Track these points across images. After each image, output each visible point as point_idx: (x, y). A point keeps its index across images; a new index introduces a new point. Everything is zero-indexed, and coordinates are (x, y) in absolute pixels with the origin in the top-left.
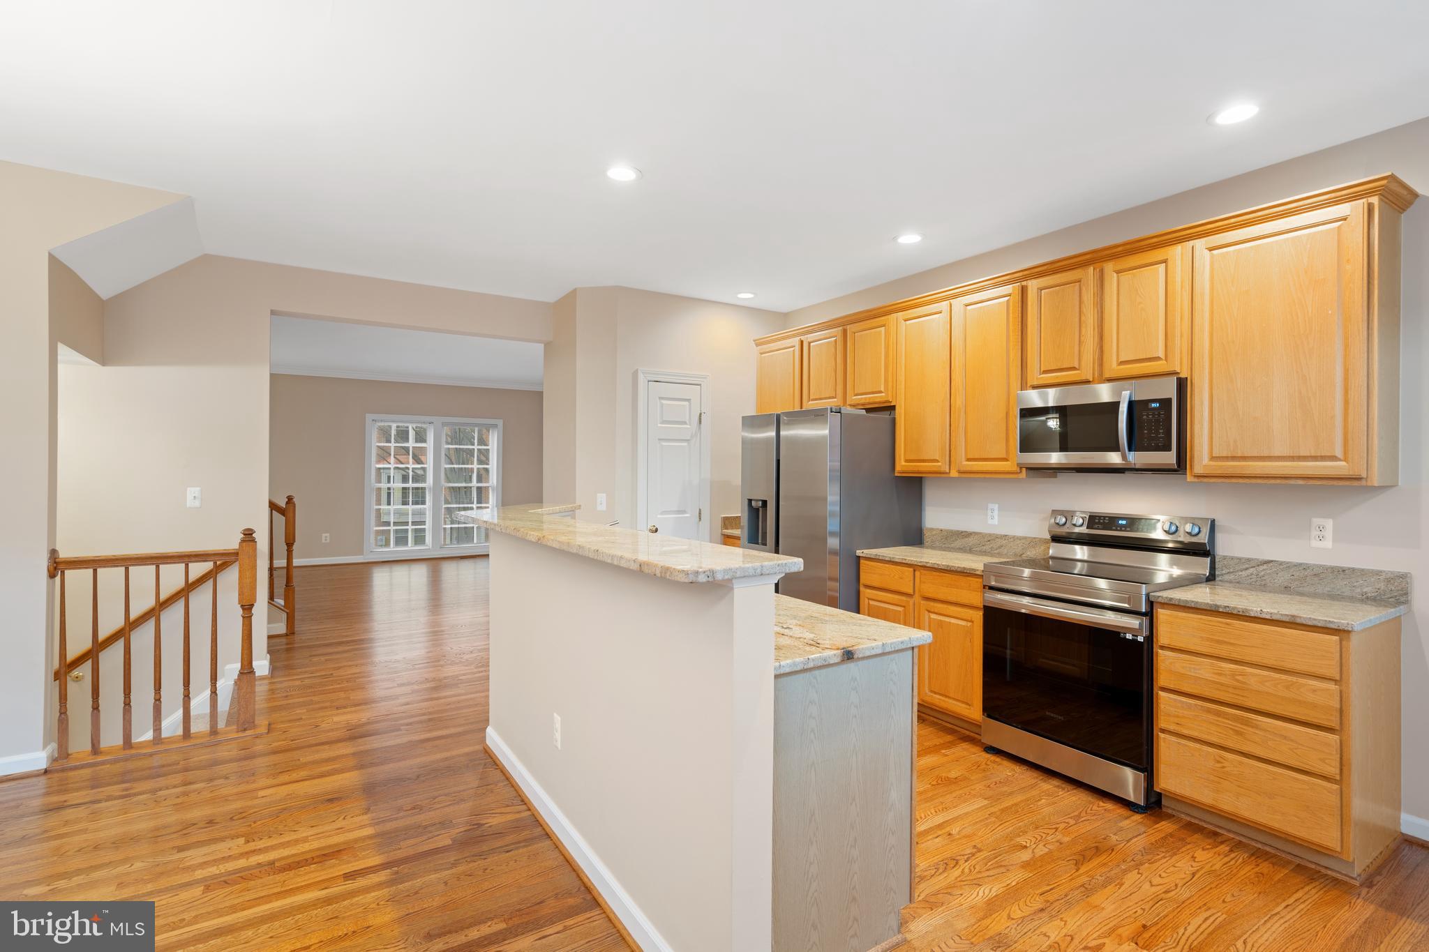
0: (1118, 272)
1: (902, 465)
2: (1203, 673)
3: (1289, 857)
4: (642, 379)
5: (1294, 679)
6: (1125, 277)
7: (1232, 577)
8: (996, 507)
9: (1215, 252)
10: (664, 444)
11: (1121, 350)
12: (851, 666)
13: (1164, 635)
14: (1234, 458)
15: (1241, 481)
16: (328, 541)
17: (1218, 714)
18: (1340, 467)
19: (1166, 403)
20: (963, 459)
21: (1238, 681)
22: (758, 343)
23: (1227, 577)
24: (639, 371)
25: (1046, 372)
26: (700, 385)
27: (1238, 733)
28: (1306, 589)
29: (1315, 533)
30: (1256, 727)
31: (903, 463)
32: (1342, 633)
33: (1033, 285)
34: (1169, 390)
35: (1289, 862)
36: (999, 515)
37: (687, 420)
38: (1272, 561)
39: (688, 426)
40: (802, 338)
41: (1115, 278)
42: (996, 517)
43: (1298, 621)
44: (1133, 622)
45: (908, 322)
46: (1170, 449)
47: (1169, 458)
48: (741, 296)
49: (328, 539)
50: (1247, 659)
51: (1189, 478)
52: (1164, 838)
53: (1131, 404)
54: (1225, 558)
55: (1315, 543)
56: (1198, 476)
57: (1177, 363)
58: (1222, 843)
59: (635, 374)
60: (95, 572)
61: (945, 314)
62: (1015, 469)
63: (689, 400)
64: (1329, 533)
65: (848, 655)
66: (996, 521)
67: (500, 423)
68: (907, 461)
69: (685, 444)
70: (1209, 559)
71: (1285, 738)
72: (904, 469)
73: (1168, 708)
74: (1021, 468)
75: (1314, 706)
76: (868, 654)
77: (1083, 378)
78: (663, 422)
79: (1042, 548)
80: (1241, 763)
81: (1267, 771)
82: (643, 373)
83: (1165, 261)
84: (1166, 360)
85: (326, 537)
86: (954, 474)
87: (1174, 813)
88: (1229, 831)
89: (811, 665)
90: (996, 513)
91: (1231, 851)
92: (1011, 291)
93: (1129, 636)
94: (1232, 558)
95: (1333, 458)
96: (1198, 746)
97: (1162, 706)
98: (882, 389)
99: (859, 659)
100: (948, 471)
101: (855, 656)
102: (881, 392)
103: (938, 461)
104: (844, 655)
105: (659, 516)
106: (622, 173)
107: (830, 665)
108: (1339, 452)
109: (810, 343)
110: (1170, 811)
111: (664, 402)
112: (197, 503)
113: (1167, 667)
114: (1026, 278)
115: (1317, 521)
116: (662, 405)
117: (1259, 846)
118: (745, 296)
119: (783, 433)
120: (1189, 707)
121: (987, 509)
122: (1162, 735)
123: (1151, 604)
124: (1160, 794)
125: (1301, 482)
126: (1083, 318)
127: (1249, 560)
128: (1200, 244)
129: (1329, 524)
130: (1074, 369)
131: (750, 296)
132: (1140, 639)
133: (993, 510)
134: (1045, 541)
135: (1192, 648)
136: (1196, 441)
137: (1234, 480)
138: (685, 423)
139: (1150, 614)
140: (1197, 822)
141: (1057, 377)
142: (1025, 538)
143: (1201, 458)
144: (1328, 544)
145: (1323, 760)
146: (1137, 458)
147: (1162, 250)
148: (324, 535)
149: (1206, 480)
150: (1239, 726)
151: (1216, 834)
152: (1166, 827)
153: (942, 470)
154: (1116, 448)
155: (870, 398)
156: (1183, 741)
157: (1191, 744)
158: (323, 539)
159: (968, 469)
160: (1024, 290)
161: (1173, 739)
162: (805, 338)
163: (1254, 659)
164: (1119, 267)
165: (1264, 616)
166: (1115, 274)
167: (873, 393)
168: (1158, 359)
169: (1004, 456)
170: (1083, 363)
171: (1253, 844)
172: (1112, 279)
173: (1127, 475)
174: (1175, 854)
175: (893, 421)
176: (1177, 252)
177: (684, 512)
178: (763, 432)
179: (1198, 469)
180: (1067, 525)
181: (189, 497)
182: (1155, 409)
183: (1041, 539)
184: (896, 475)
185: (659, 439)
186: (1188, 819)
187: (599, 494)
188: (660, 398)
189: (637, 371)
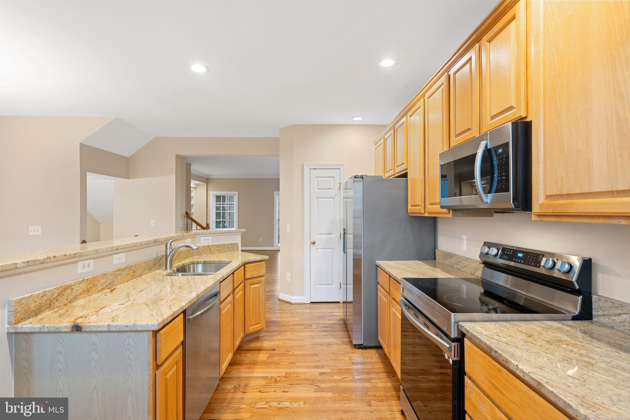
1: (411, 208)
4: (306, 169)
8: (465, 237)
10: (319, 200)
12: (77, 335)
13: (467, 364)
16: (262, 241)
20: (428, 203)
22: (375, 143)
24: (305, 165)
25: (457, 135)
26: (340, 169)
37: (332, 187)
39: (333, 190)
42: (465, 244)
44: (447, 345)
46: (507, 190)
48: (355, 119)
49: (262, 240)
51: (534, 218)
56: (539, 216)
57: (523, 108)
59: (303, 166)
63: (333, 177)
65: (77, 328)
66: (465, 247)
68: (414, 206)
69: (331, 200)
70: (581, 297)
72: (413, 211)
74: (448, 210)
76: (94, 329)
78: (319, 189)
82: (307, 165)
84: (516, 108)
85: (261, 239)
86: (426, 214)
89: (46, 330)
92: (443, 81)
93: (446, 356)
98: (404, 162)
99: (86, 332)
100: (423, 212)
101: (83, 330)
103: (420, 206)
104: (73, 327)
105: (317, 236)
107: (61, 332)
109: (386, 139)
111: (319, 179)
116: (318, 181)
118: (359, 119)
121: (462, 239)
123: (461, 332)
130: (469, 129)
132: (451, 361)
137: (565, 220)
138: (331, 189)
139: (460, 341)
141: (462, 138)
143: (538, 198)
148: (260, 239)
149: (544, 218)
155: (401, 168)
158: (260, 240)
159: (429, 210)
160: (449, 77)
167: (402, 164)
168: (512, 107)
170: (473, 122)
177: (331, 234)
179: (536, 209)
180: (489, 255)
182: (499, 154)
184: (408, 214)
185: (317, 198)
187: (287, 225)
188: (317, 177)
189: (304, 164)
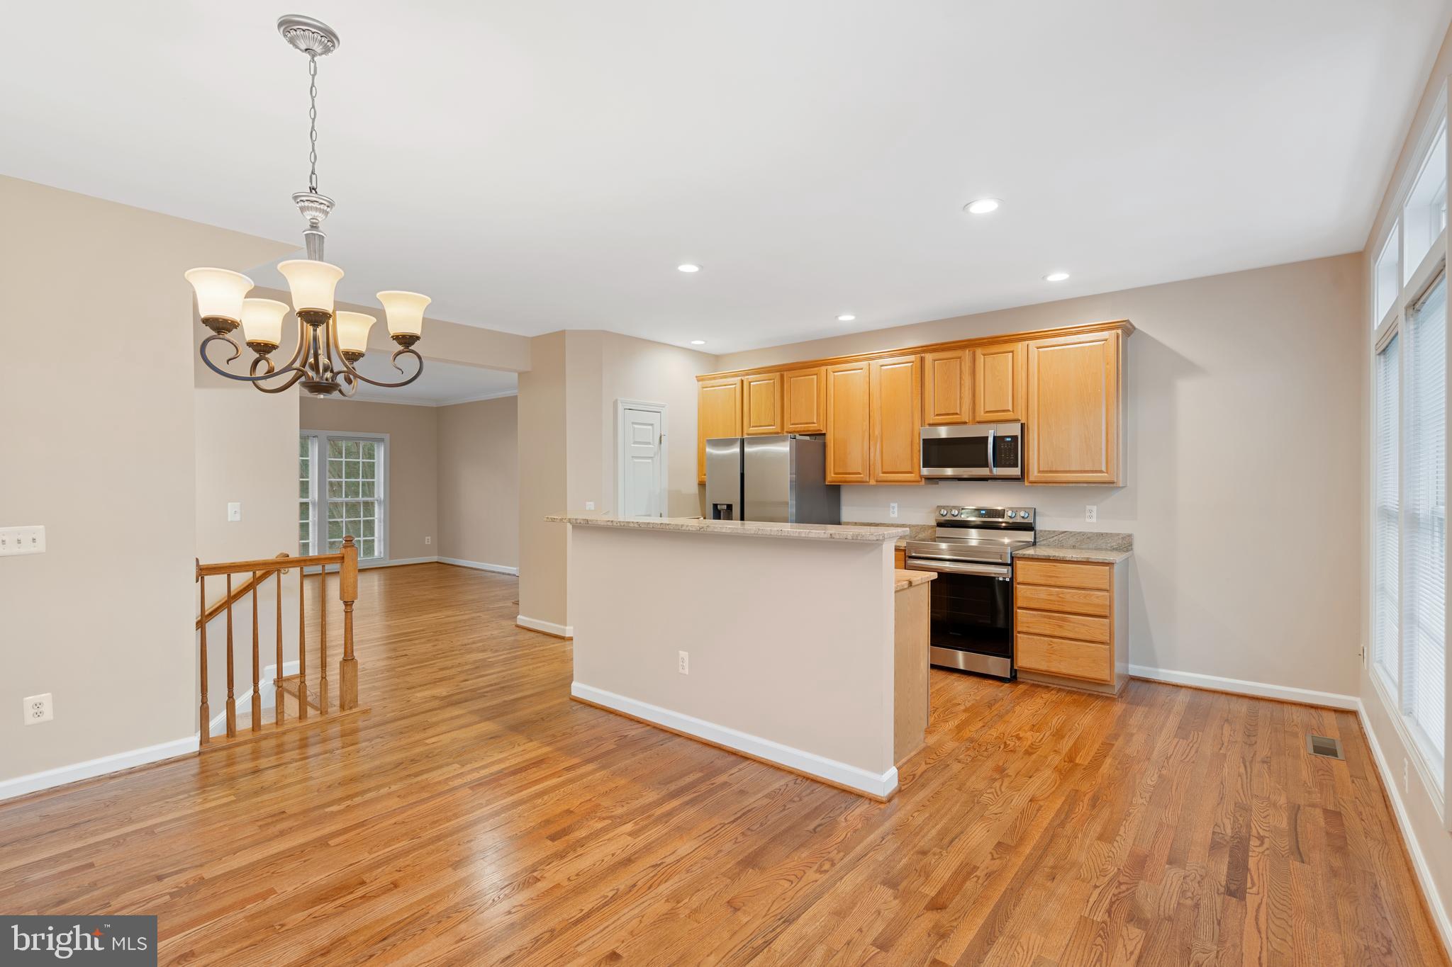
0: (984, 355)
1: (831, 477)
2: (1041, 596)
3: (1085, 691)
4: (620, 407)
5: (1088, 592)
6: (989, 359)
7: (1045, 542)
8: (896, 505)
9: (1040, 350)
10: (635, 460)
11: (988, 403)
12: (912, 589)
13: (1020, 577)
14: (1051, 472)
15: (1054, 485)
17: (1050, 618)
18: (1103, 477)
19: (1015, 438)
20: (880, 472)
21: (1060, 597)
22: (699, 379)
23: (1043, 543)
24: (618, 401)
25: (937, 415)
26: (660, 412)
27: (1060, 627)
28: (1084, 547)
29: (1088, 514)
30: (1069, 621)
31: (833, 475)
32: (1110, 564)
33: (929, 357)
34: (1015, 430)
35: (1085, 693)
36: (898, 511)
37: (651, 441)
38: (1066, 532)
39: (652, 446)
40: (743, 378)
41: (982, 360)
42: (896, 512)
43: (1090, 560)
44: (1004, 570)
45: (836, 374)
46: (1017, 467)
47: (1015, 471)
48: (693, 342)
50: (1065, 584)
51: (1026, 484)
52: (1024, 692)
53: (995, 438)
54: (1041, 531)
55: (1088, 520)
56: (1032, 482)
57: (1020, 414)
58: (1052, 690)
59: (615, 403)
60: (229, 576)
61: (865, 371)
62: (918, 479)
63: (652, 425)
64: (1094, 514)
66: (896, 515)
67: (387, 437)
68: (835, 474)
69: (650, 461)
70: (1033, 532)
71: (1084, 625)
72: (835, 479)
73: (1022, 619)
74: (921, 478)
75: (1098, 606)
77: (963, 420)
78: (635, 443)
79: (930, 531)
80: (1061, 643)
81: (1076, 645)
82: (621, 402)
83: (1012, 352)
84: (1013, 411)
86: (872, 482)
87: (1025, 680)
88: (1054, 684)
90: (896, 510)
91: (1058, 692)
92: (914, 360)
93: (1001, 579)
94: (1045, 531)
95: (1101, 472)
96: (1038, 638)
97: (1019, 618)
98: (815, 421)
100: (868, 480)
101: (912, 585)
102: (814, 423)
103: (860, 474)
104: (909, 584)
106: (689, 268)
107: (903, 589)
108: (1104, 469)
109: (750, 383)
110: (1021, 680)
111: (636, 426)
112: (238, 518)
113: (1022, 594)
114: (924, 352)
115: (1088, 507)
116: (634, 429)
117: (1069, 688)
118: (698, 343)
119: (747, 449)
120: (1034, 615)
121: (889, 507)
122: (1019, 635)
123: (1012, 558)
124: (1016, 670)
125: (1085, 485)
126: (962, 382)
127: (1054, 532)
128: (1032, 343)
129: (1094, 508)
130: (957, 414)
131: (702, 343)
132: (1008, 580)
133: (893, 508)
134: (932, 527)
135: (1036, 581)
136: (1031, 461)
137: (1050, 485)
138: (649, 443)
139: (1011, 565)
140: (1037, 683)
141: (946, 419)
142: (918, 526)
143: (1034, 473)
144: (1094, 520)
145: (1102, 634)
146: (998, 471)
147: (1012, 344)
149: (1035, 484)
150: (1061, 623)
151: (1047, 687)
152: (1022, 688)
153: (864, 480)
154: (986, 465)
155: (805, 427)
156: (1030, 637)
157: (1035, 637)
159: (885, 479)
160: (922, 360)
161: (1025, 636)
162: (745, 378)
163: (1069, 584)
164: (985, 352)
165: (1073, 559)
166: (982, 357)
167: (807, 423)
168: (1009, 411)
169: (909, 469)
170: (963, 409)
171: (1067, 688)
172: (980, 359)
173: (989, 482)
174: (1032, 697)
175: (824, 446)
176: (1020, 347)
178: (728, 450)
179: (1032, 478)
180: (948, 515)
181: (230, 512)
182: (1008, 441)
183: (928, 526)
184: (827, 483)
185: (633, 457)
186: (1032, 682)
187: (587, 503)
188: (633, 423)
189: (616, 400)
